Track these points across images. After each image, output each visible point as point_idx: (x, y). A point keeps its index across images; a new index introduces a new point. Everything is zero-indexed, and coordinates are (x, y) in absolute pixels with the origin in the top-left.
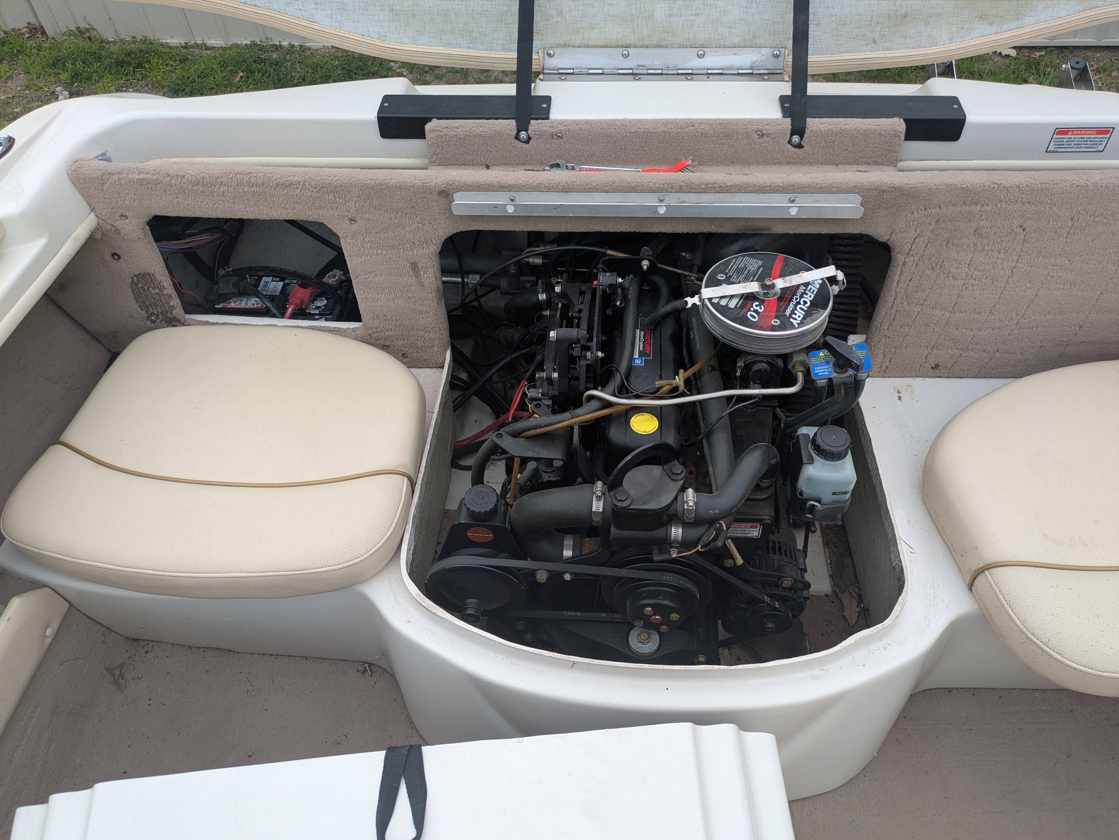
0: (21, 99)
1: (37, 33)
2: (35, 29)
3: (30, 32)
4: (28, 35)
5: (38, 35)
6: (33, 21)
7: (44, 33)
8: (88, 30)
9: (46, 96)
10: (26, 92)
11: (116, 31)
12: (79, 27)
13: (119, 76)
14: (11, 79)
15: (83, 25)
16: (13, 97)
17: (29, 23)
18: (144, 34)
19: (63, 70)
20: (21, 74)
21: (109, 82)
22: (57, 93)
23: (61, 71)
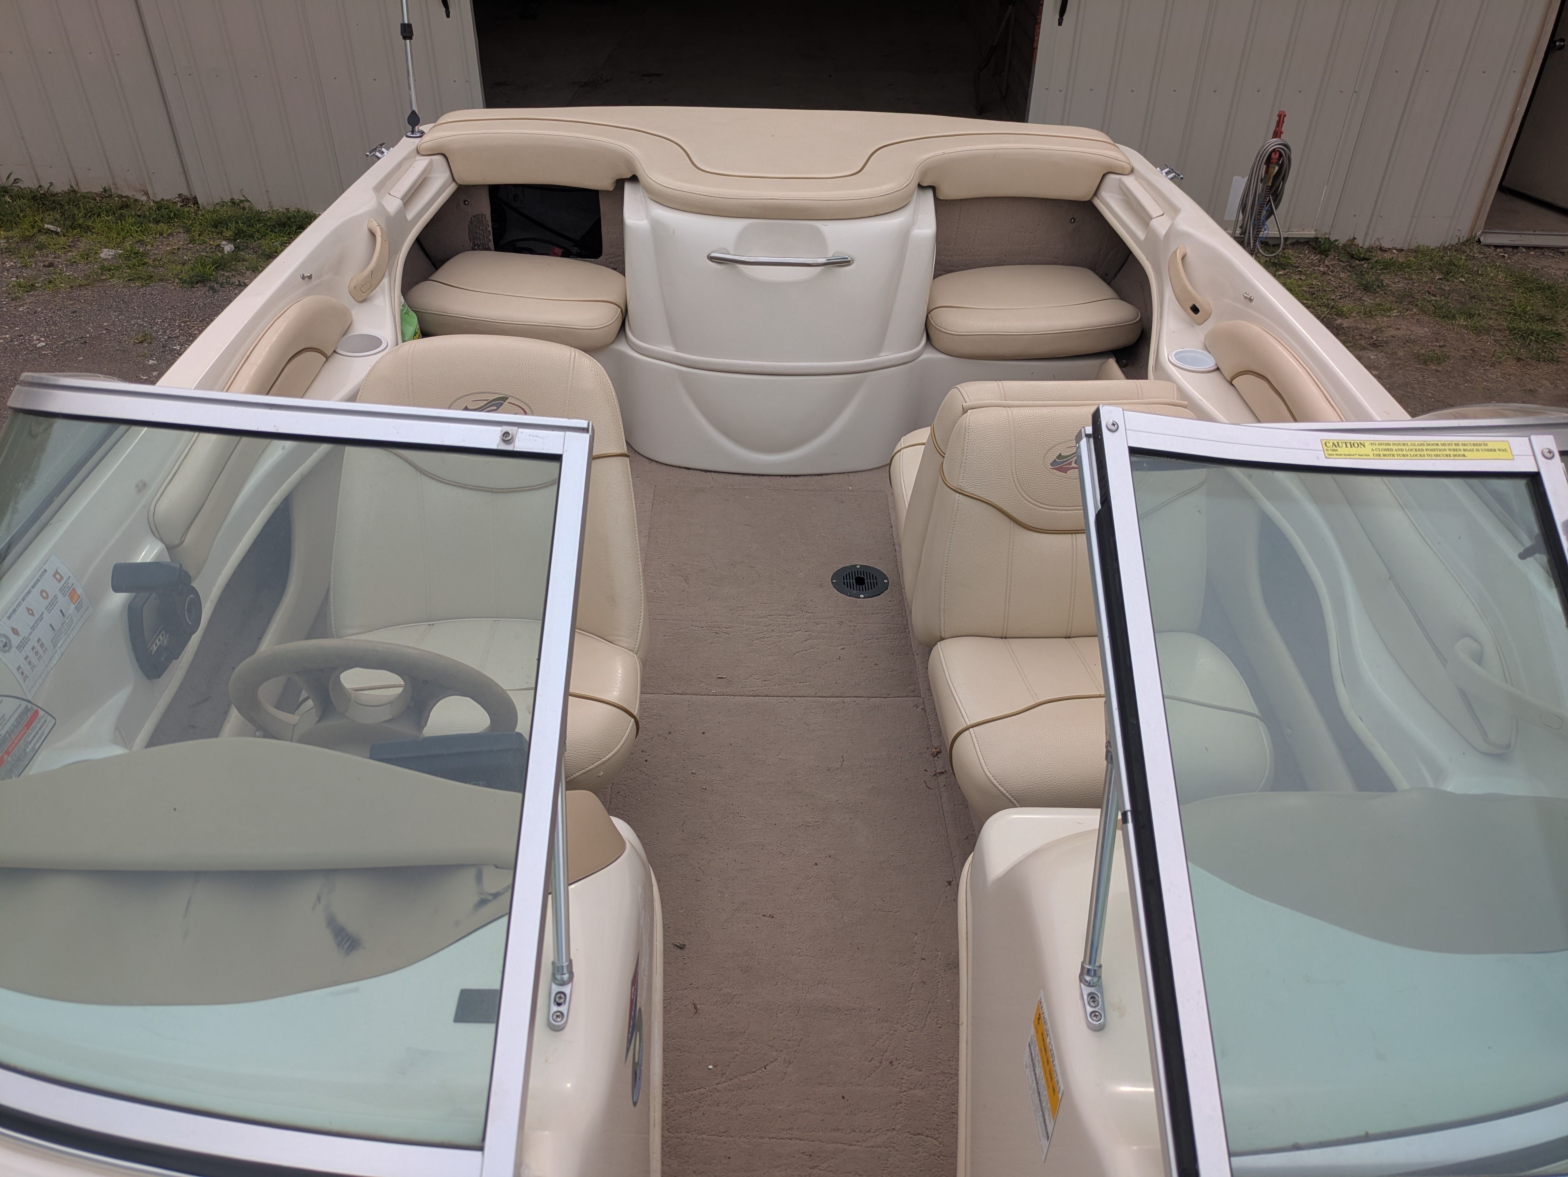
0: (186, 250)
1: (189, 203)
2: (187, 199)
3: (183, 201)
4: (181, 204)
5: (190, 205)
6: (185, 193)
7: (196, 202)
8: (242, 201)
9: (210, 249)
10: (190, 245)
11: (270, 202)
12: (233, 199)
13: (282, 234)
14: (172, 236)
15: (237, 197)
16: (179, 249)
17: (180, 195)
18: (298, 207)
19: (227, 229)
20: (180, 232)
21: (272, 239)
22: (223, 246)
23: (225, 230)
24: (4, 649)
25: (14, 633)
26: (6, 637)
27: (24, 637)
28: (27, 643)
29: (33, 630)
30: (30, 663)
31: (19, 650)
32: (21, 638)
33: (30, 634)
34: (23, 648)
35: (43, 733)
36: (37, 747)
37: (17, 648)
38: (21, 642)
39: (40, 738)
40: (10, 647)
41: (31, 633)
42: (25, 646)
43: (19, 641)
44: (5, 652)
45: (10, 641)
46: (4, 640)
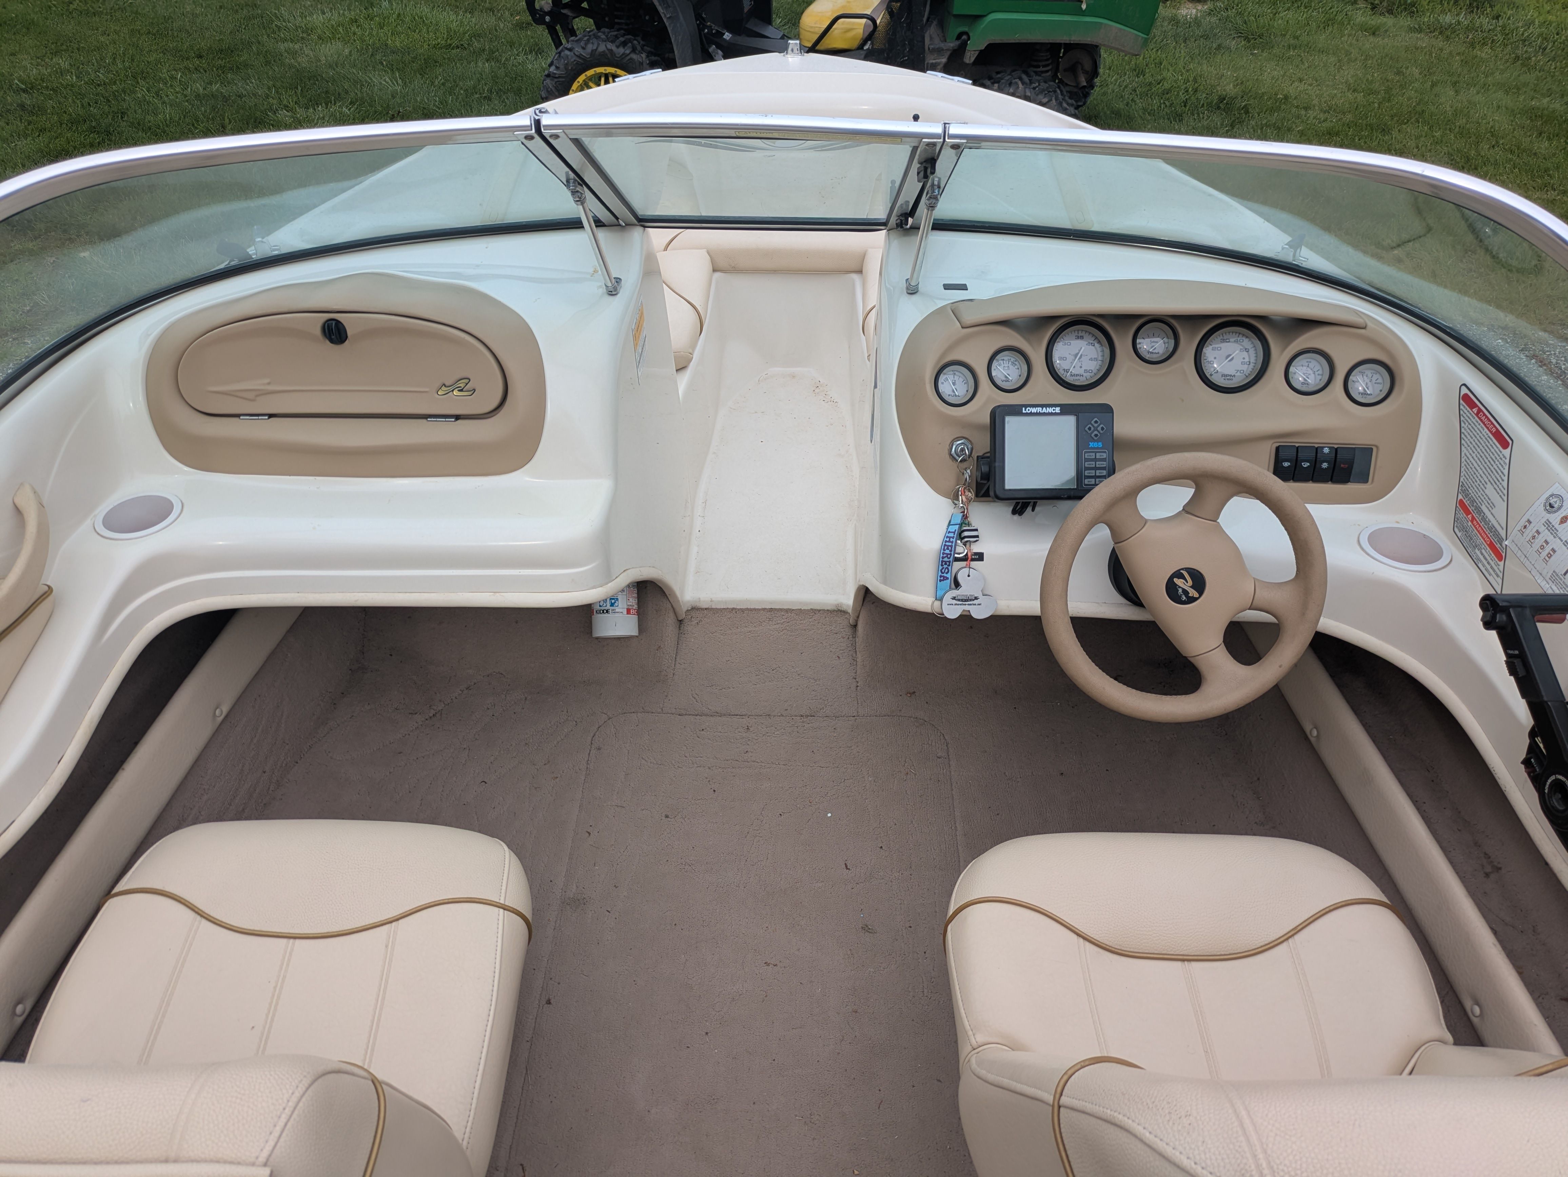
24: (1548, 504)
25: (1562, 518)
26: (1560, 508)
27: (1558, 531)
28: (1551, 533)
29: (1564, 544)
30: (1534, 537)
31: (1545, 522)
32: (1557, 526)
33: (1560, 538)
34: (1547, 528)
35: (1490, 575)
36: (1480, 565)
37: (1548, 520)
38: (1553, 526)
39: (1486, 570)
40: (1549, 512)
41: (1562, 541)
42: (1549, 531)
43: (1553, 524)
44: (1545, 506)
45: (1555, 512)
46: (1556, 506)
